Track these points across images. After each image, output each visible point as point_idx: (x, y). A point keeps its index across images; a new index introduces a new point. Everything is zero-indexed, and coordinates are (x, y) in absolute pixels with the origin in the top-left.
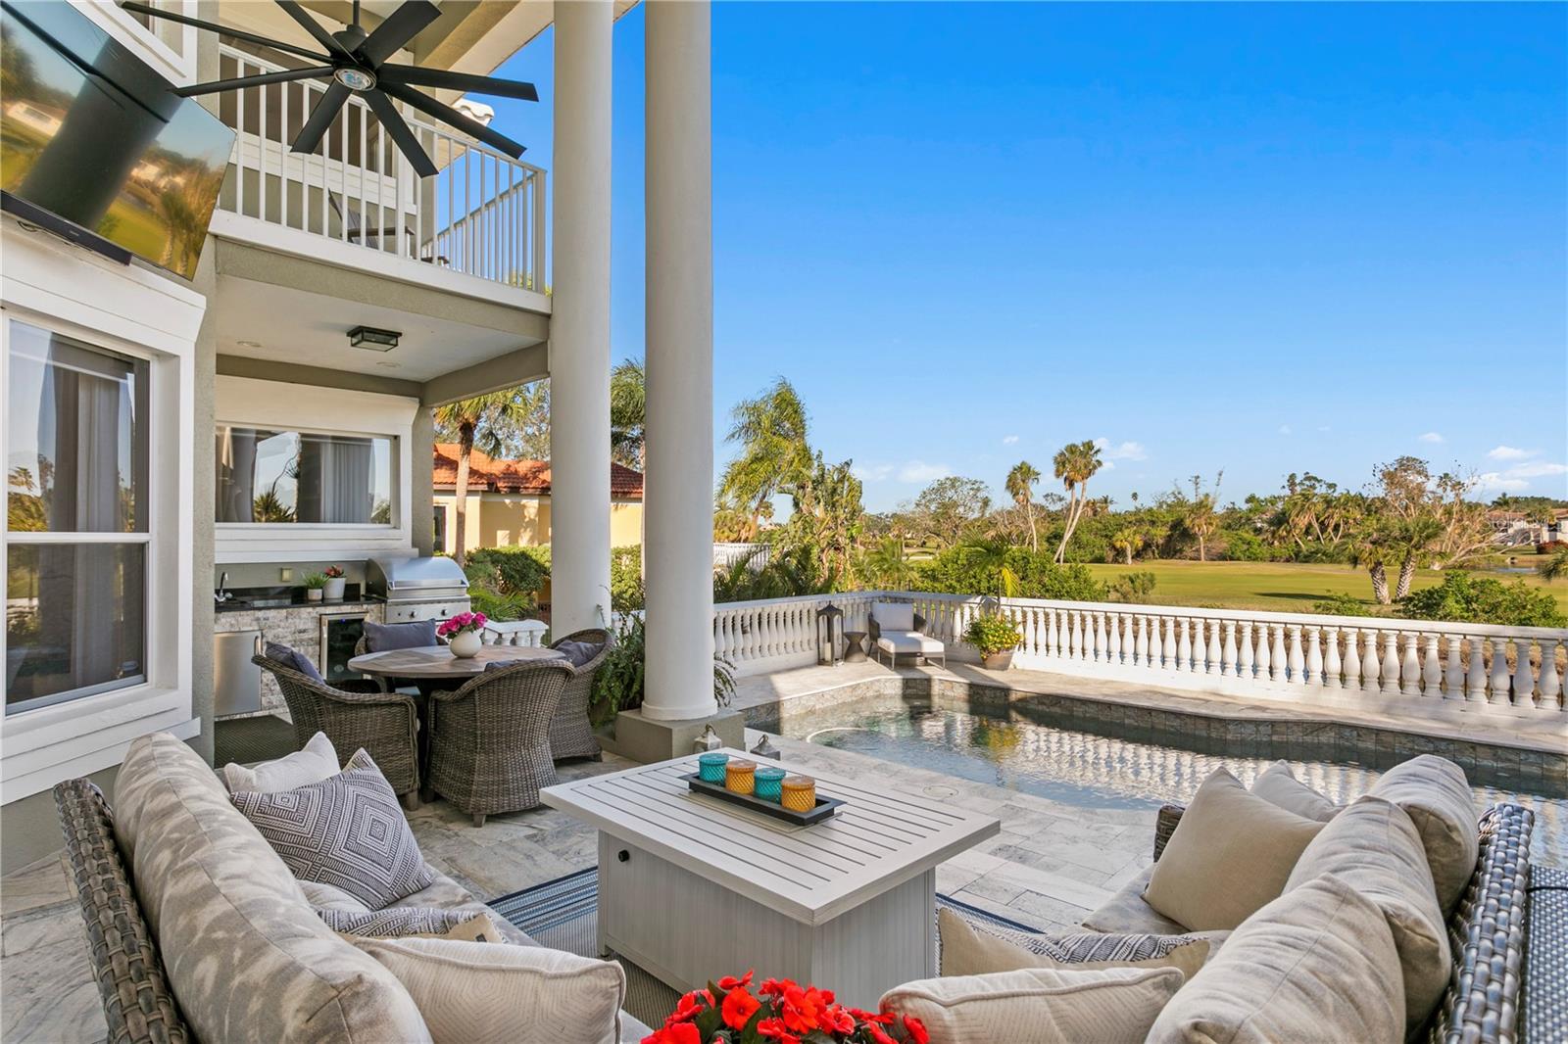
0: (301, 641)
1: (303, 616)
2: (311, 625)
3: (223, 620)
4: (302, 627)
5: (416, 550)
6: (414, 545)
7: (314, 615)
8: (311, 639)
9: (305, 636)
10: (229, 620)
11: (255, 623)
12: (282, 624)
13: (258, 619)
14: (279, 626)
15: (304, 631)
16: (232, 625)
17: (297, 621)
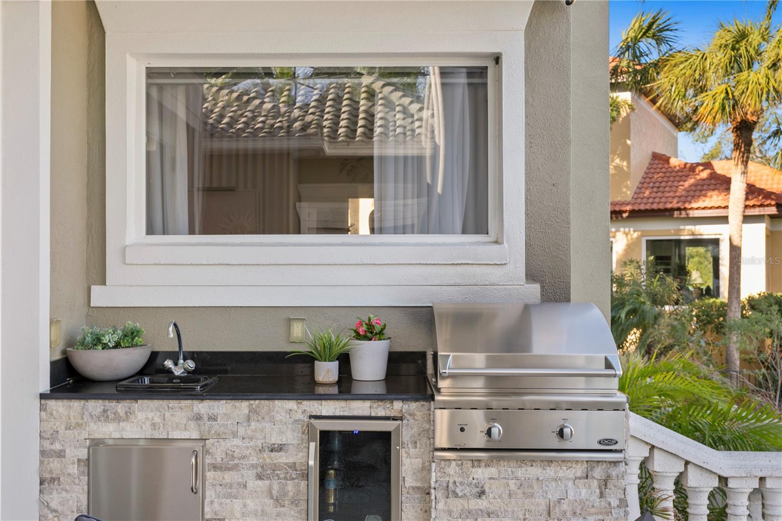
0: (275, 467)
1: (278, 417)
2: (291, 436)
3: (141, 416)
4: (275, 439)
5: (536, 288)
6: (531, 276)
7: (299, 416)
8: (293, 466)
9: (282, 458)
10: (150, 415)
11: (192, 424)
12: (241, 431)
13: (198, 418)
14: (235, 435)
15: (280, 448)
16: (154, 425)
17: (268, 425)
